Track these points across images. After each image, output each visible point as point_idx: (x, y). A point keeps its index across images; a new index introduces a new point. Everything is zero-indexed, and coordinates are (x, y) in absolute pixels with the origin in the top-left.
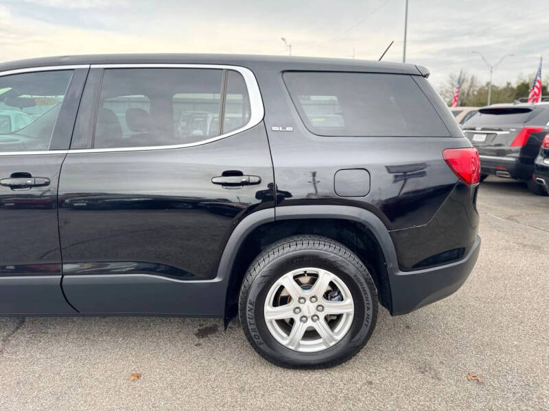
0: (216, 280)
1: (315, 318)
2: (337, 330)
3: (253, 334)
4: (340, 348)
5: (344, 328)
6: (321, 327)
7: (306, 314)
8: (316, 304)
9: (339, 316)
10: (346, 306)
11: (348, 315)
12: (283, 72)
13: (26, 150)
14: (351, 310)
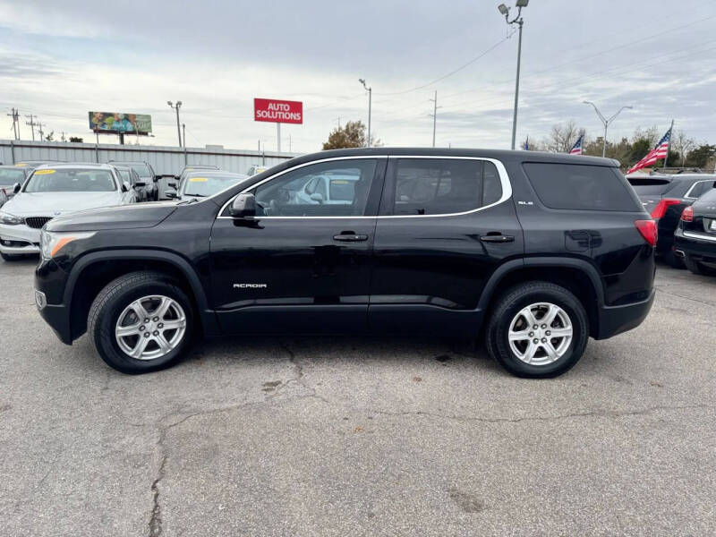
0: (477, 310)
1: (543, 340)
2: (558, 349)
3: (500, 350)
4: (561, 362)
5: (564, 347)
6: (548, 347)
7: (538, 337)
8: (545, 330)
9: (561, 339)
10: (567, 331)
11: (567, 337)
12: (523, 163)
13: (350, 215)
14: (571, 334)
